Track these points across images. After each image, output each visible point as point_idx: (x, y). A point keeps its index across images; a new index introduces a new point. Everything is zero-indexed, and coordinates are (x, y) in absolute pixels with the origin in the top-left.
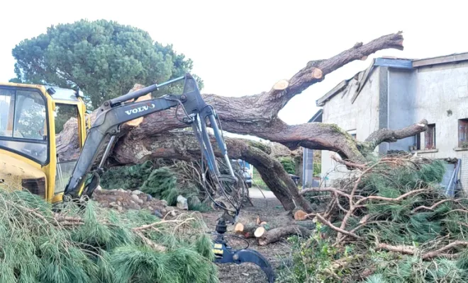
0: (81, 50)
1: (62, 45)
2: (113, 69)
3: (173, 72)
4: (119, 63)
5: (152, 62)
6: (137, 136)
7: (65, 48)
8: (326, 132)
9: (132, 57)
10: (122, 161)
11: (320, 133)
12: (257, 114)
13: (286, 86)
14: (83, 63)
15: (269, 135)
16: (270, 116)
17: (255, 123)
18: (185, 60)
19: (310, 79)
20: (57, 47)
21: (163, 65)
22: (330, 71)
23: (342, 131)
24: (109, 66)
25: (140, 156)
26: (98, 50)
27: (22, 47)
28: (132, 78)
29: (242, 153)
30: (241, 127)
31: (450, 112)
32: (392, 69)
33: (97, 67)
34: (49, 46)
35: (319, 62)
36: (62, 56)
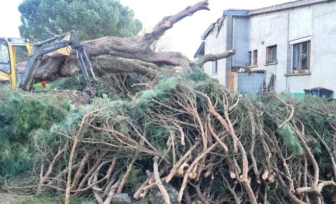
0: (60, 6)
1: (48, 3)
2: (80, 18)
3: (120, 19)
4: (84, 14)
5: (106, 13)
6: (72, 60)
7: (51, 5)
8: (174, 56)
9: (93, 10)
10: (64, 74)
11: (171, 57)
12: (137, 47)
13: (152, 32)
14: (62, 15)
15: (146, 59)
16: (145, 48)
17: (137, 52)
18: (129, 10)
19: (164, 27)
20: (45, 5)
21: (113, 14)
22: (175, 22)
23: (183, 56)
24: (78, 16)
25: (73, 71)
26: (71, 6)
27: (24, 5)
28: (92, 24)
29: (134, 69)
30: (129, 55)
31: (263, 43)
32: (237, 17)
33: (70, 17)
34: (40, 4)
35: (169, 17)
36: (48, 10)
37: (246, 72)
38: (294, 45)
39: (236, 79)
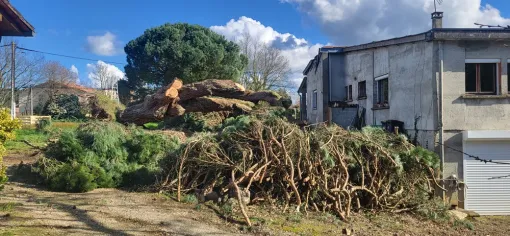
3: (225, 55)
4: (188, 53)
21: (217, 51)
26: (175, 45)
28: (197, 62)
31: (356, 78)
32: (332, 54)
33: (175, 56)
37: (339, 107)
38: (380, 81)
39: (331, 113)
